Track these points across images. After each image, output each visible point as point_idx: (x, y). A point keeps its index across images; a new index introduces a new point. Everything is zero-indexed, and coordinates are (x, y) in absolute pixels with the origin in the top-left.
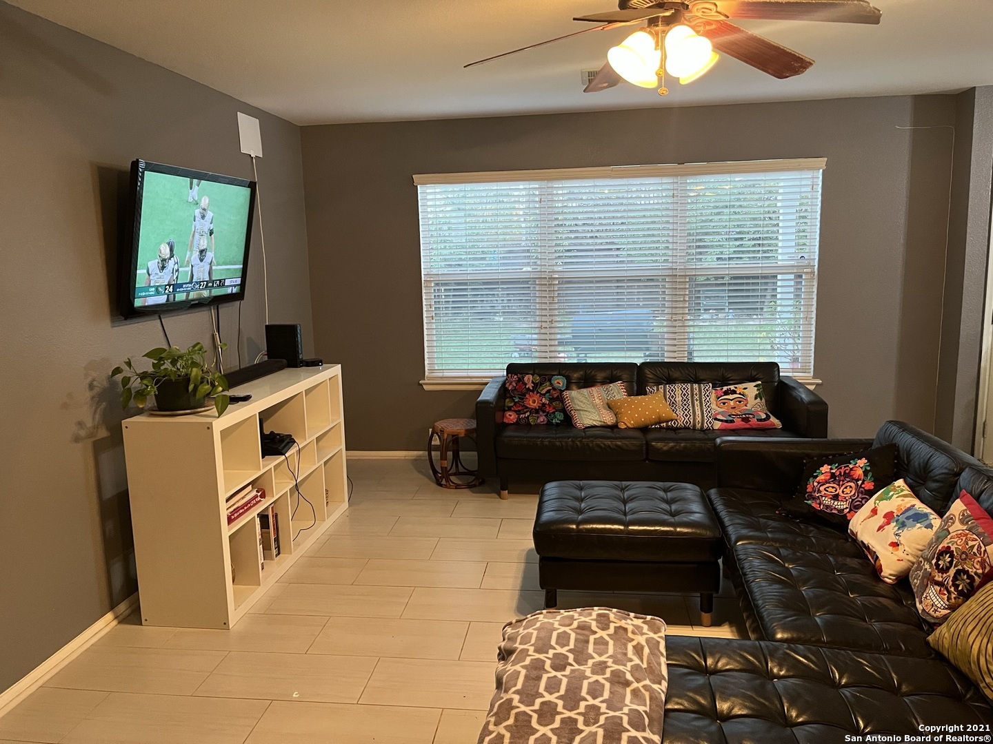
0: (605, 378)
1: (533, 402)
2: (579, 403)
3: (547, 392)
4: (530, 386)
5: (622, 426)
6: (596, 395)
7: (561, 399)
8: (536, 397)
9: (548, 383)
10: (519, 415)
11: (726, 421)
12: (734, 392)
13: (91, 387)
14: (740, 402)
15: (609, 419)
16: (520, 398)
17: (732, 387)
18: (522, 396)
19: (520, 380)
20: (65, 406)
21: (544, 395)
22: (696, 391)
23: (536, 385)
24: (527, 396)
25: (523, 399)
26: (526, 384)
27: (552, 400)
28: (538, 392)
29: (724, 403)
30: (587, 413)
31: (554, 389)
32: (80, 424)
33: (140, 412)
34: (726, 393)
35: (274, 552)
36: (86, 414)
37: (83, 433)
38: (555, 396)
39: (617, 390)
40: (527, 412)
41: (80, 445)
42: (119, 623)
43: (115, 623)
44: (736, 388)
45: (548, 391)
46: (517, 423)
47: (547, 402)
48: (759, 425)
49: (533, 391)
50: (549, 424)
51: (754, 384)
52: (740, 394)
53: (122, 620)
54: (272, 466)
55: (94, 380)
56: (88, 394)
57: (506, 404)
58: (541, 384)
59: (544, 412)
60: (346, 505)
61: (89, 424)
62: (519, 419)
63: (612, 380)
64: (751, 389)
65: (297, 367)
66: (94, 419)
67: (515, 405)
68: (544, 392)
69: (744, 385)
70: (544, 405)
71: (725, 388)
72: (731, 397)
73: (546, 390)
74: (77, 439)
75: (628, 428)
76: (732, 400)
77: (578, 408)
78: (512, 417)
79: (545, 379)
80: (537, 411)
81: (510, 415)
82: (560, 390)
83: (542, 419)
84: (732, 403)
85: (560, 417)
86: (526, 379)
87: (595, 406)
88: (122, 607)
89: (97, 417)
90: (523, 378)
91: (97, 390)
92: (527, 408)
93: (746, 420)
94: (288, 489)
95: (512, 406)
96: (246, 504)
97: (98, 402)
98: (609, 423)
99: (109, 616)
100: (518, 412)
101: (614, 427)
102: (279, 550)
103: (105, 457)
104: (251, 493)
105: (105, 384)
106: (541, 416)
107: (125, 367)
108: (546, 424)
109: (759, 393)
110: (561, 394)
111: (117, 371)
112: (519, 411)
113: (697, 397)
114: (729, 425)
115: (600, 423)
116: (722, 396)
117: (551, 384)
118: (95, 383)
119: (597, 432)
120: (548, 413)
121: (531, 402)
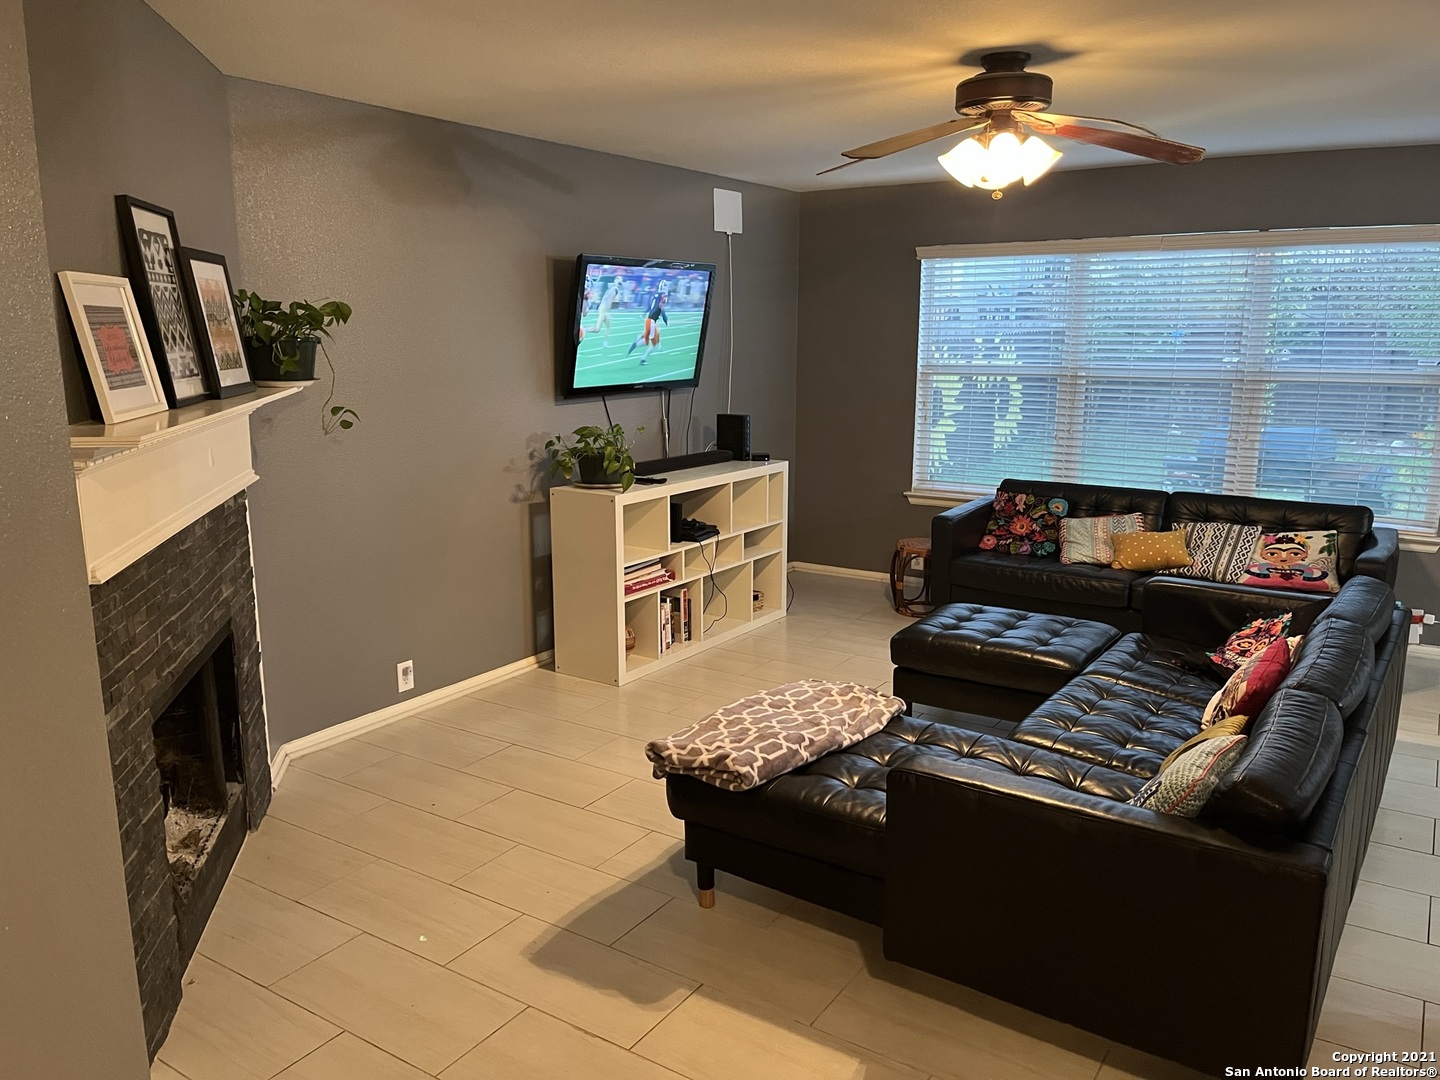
0: (1123, 507)
1: (1020, 527)
2: (1075, 533)
3: (1039, 517)
4: (1021, 507)
5: (1116, 566)
6: (1102, 525)
7: (1057, 527)
8: (1025, 521)
9: (1043, 507)
10: (999, 540)
11: (1258, 575)
12: (1291, 541)
13: (532, 456)
14: (1296, 554)
15: (1104, 556)
16: (1006, 521)
17: (1291, 535)
18: (1009, 519)
19: (1011, 500)
20: (507, 469)
21: (1036, 520)
22: (1234, 535)
23: (1028, 507)
24: (1015, 519)
25: (1008, 522)
26: (1016, 505)
27: (1045, 527)
28: (1029, 516)
29: (1272, 554)
30: (1079, 547)
31: (1050, 514)
32: (519, 487)
33: (565, 483)
34: (1279, 541)
35: (684, 636)
36: (526, 480)
37: (521, 495)
38: (1050, 523)
39: (1132, 523)
40: (1009, 538)
41: (518, 505)
42: (540, 667)
43: (536, 666)
44: (1296, 535)
45: (1042, 516)
46: (994, 550)
47: (1038, 529)
48: (1303, 584)
49: (1023, 514)
50: (1033, 555)
51: (1326, 533)
52: (1299, 544)
53: (543, 665)
54: (683, 549)
55: (534, 450)
56: (529, 462)
57: (988, 527)
58: (1035, 507)
59: (1030, 540)
60: (783, 612)
61: (527, 488)
62: (998, 545)
63: (1129, 510)
64: (1318, 539)
65: (742, 460)
66: (532, 484)
67: (998, 529)
68: (1036, 516)
69: (1309, 534)
70: (1033, 532)
71: (1281, 535)
72: (1284, 546)
73: (1039, 514)
74: (515, 500)
75: (1122, 569)
76: (1284, 551)
77: (1072, 539)
78: (989, 543)
79: (1042, 501)
80: (1022, 538)
81: (988, 540)
82: (1058, 516)
83: (1026, 548)
84: (1284, 554)
85: (1049, 548)
86: (1017, 499)
87: (1094, 539)
88: (545, 656)
89: (535, 484)
90: (1015, 497)
91: (536, 460)
92: (1011, 533)
93: (1287, 576)
94: (701, 576)
95: (995, 530)
96: (651, 580)
97: (538, 470)
98: (1104, 562)
99: (532, 659)
100: (999, 538)
101: (1108, 566)
102: (690, 635)
103: (538, 520)
104: (657, 571)
105: (545, 455)
106: (1026, 544)
107: (556, 441)
108: (1029, 555)
109: (1329, 546)
110: (1058, 521)
111: (550, 443)
112: (1001, 536)
113: (1232, 542)
114: (1260, 581)
115: (1092, 560)
116: (1272, 544)
117: (1048, 508)
118: (535, 453)
119: (1084, 569)
120: (1035, 541)
121: (1018, 527)
